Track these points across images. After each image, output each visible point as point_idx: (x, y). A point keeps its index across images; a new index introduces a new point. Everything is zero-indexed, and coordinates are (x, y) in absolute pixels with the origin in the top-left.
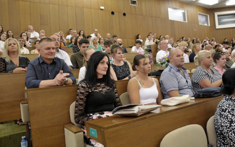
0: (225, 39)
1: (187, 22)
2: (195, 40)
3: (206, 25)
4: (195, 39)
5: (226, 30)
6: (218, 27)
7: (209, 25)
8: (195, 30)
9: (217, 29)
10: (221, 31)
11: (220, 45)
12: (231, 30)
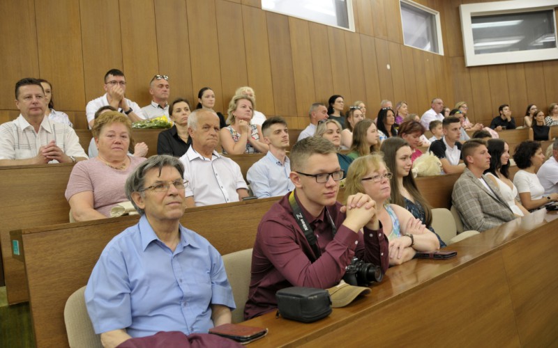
0: (501, 109)
1: (352, 28)
2: (390, 113)
3: (428, 48)
4: (389, 104)
5: (503, 72)
6: (472, 60)
7: (441, 52)
8: (388, 67)
9: (470, 68)
10: (484, 74)
11: (488, 129)
12: (521, 72)
